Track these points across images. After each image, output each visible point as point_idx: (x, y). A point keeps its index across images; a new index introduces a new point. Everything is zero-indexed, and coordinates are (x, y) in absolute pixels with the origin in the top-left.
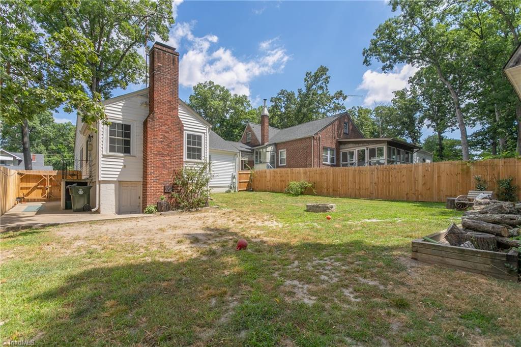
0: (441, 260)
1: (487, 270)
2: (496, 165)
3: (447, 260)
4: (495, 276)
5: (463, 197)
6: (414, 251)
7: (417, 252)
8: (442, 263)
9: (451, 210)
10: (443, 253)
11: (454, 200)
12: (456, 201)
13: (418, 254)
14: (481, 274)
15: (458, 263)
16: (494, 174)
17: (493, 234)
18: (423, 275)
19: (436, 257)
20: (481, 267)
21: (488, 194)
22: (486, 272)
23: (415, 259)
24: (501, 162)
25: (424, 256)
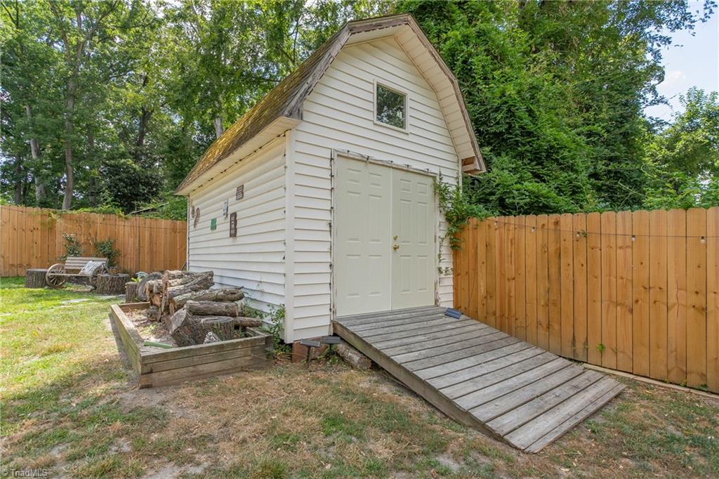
0: (192, 372)
1: (247, 363)
2: (93, 222)
3: (201, 368)
4: (258, 369)
5: (59, 267)
6: (145, 374)
7: (151, 372)
8: (193, 376)
9: (40, 289)
10: (196, 359)
11: (45, 273)
12: (49, 274)
13: (154, 375)
14: (242, 371)
15: (215, 367)
16: (90, 234)
17: (226, 315)
18: (198, 407)
19: (185, 370)
20: (242, 362)
21: (101, 263)
22: (246, 367)
23: (148, 387)
24: (98, 218)
25: (165, 375)
